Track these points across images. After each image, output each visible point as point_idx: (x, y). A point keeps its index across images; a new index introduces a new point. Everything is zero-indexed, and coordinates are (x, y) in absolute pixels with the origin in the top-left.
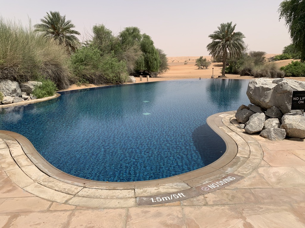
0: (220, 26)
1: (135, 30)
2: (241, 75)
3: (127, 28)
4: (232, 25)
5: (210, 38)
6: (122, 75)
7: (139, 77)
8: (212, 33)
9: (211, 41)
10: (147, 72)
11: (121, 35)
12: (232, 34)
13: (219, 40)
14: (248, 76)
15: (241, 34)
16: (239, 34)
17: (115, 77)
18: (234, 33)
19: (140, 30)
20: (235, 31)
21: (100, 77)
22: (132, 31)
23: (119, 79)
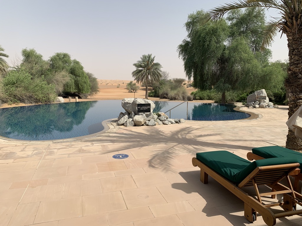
0: (142, 57)
1: (65, 55)
2: (161, 98)
3: (57, 53)
4: (152, 57)
5: (134, 66)
6: (50, 96)
7: (68, 98)
8: (136, 62)
9: (135, 69)
10: (77, 94)
11: (52, 60)
12: (152, 64)
13: (142, 68)
14: (166, 99)
15: (159, 64)
16: (157, 64)
17: (45, 97)
18: (154, 63)
19: (70, 56)
20: (155, 62)
21: (30, 97)
22: (62, 56)
23: (48, 99)
